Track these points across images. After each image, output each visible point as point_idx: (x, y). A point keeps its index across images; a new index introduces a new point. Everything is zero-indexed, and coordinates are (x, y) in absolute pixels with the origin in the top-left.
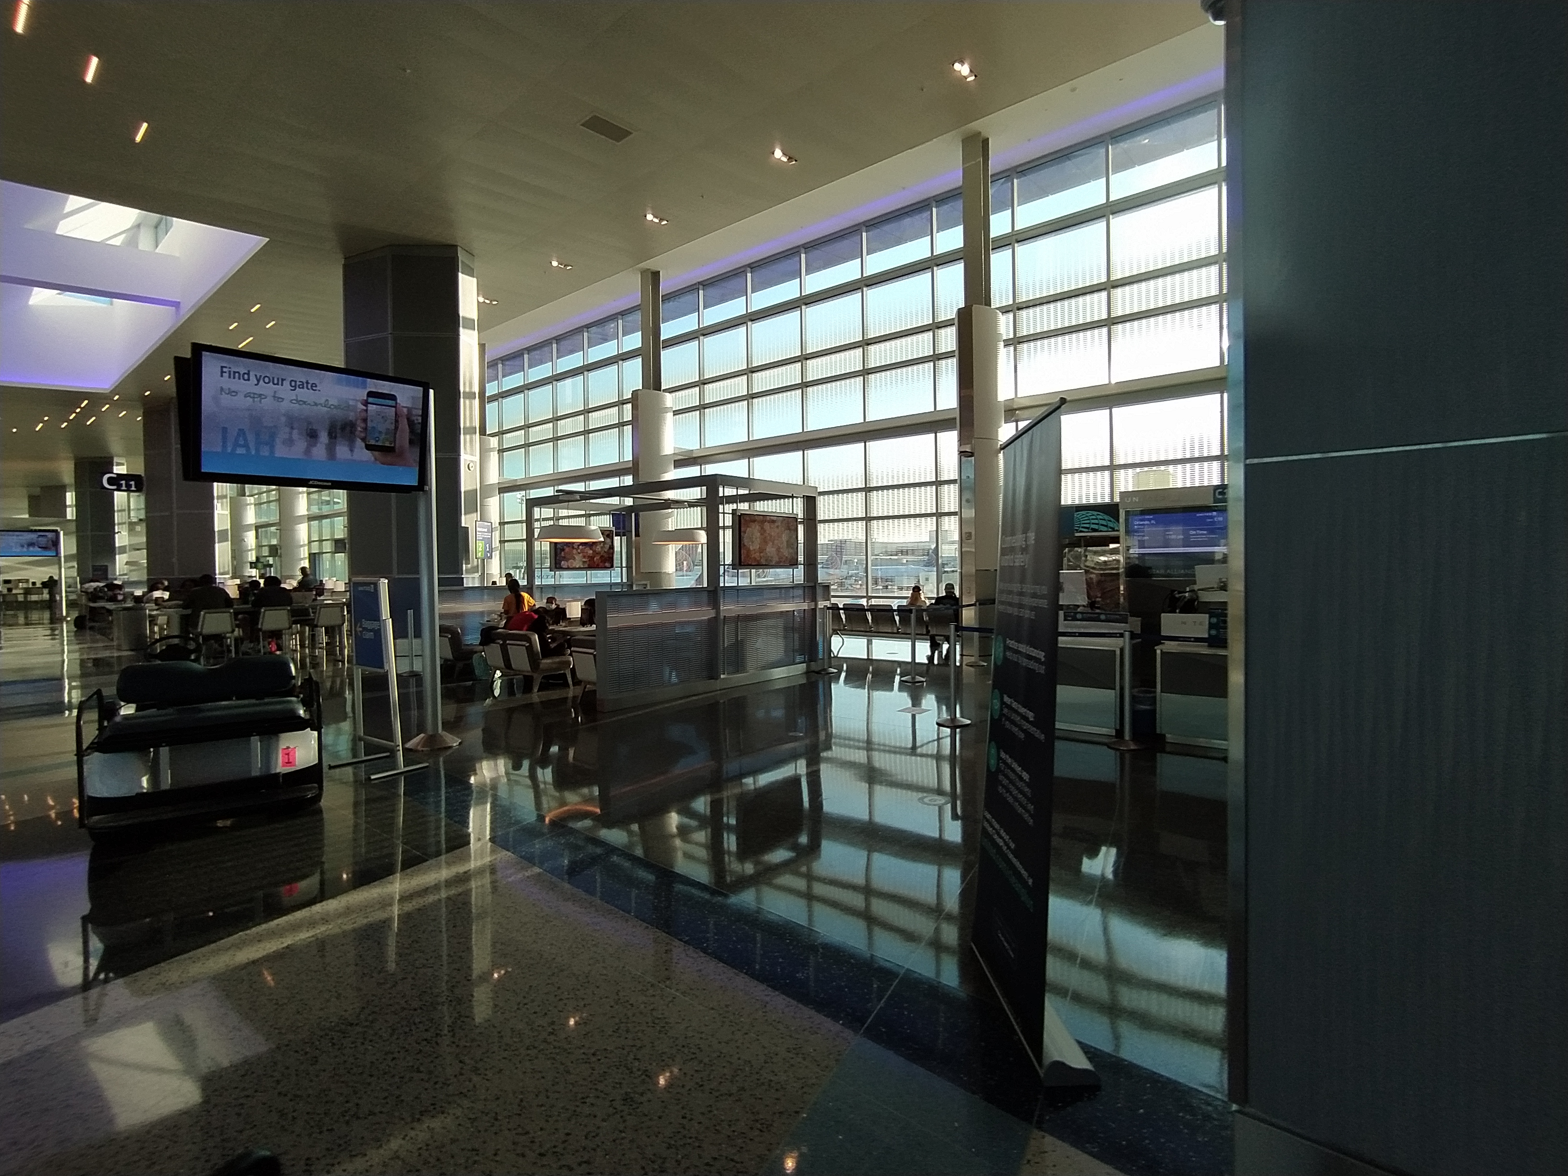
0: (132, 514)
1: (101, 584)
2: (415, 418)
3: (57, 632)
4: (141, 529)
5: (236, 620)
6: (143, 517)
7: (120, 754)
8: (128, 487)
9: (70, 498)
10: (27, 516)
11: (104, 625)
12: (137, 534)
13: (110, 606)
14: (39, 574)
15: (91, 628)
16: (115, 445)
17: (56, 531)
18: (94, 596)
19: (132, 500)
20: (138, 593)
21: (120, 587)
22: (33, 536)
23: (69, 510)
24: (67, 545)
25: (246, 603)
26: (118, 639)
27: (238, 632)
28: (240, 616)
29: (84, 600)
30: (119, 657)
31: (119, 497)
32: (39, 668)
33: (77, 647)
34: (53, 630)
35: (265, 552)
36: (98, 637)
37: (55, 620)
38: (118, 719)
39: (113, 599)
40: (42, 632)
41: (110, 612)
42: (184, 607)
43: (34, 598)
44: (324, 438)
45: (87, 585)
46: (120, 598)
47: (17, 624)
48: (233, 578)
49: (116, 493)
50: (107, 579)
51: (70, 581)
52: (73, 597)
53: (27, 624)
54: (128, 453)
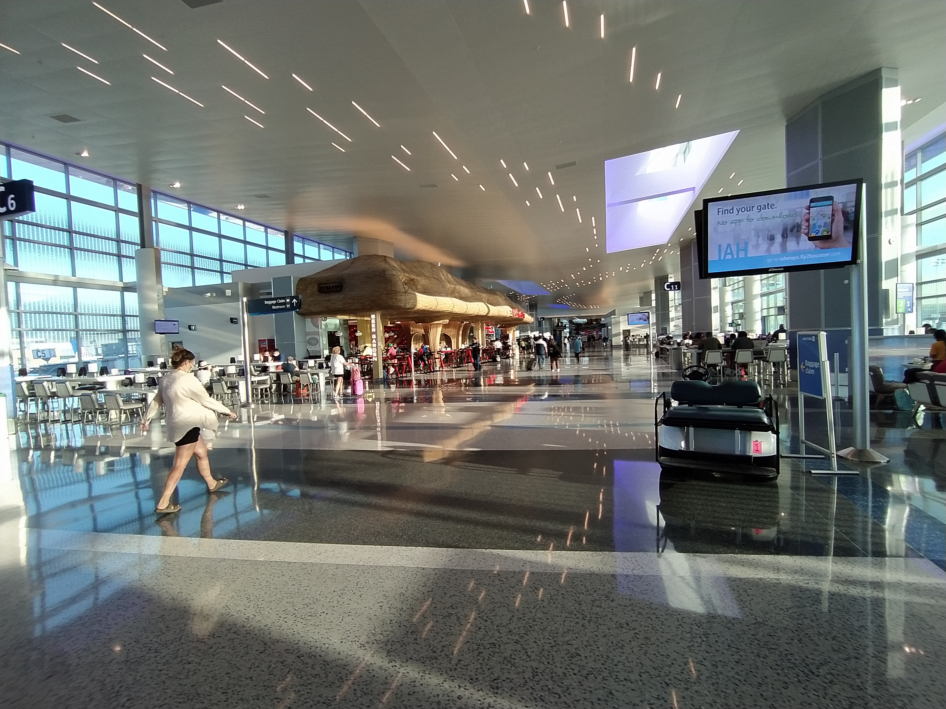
0: (676, 301)
1: (665, 337)
2: (849, 209)
3: (649, 359)
4: (680, 308)
5: (723, 356)
6: (680, 303)
7: (673, 427)
8: (675, 288)
9: (653, 296)
10: (639, 306)
11: (665, 356)
12: (678, 311)
13: (668, 347)
14: (643, 332)
15: (661, 357)
16: (669, 269)
17: (648, 312)
18: (662, 342)
19: (676, 294)
20: (679, 341)
21: (672, 338)
22: (641, 315)
23: (653, 302)
24: (653, 319)
25: (728, 346)
26: (671, 364)
27: (724, 363)
28: (725, 354)
29: (658, 344)
30: (672, 372)
31: (671, 294)
32: (643, 375)
33: (656, 366)
34: (648, 357)
35: (737, 317)
36: (664, 362)
37: (648, 353)
38: (671, 409)
39: (669, 344)
40: (644, 358)
41: (668, 350)
42: (699, 349)
43: (641, 343)
44: (779, 238)
45: (659, 337)
46: (672, 343)
47: (636, 355)
48: (721, 332)
49: (670, 292)
50: (666, 334)
51: (654, 335)
52: (655, 343)
53: (639, 355)
54: (674, 272)
